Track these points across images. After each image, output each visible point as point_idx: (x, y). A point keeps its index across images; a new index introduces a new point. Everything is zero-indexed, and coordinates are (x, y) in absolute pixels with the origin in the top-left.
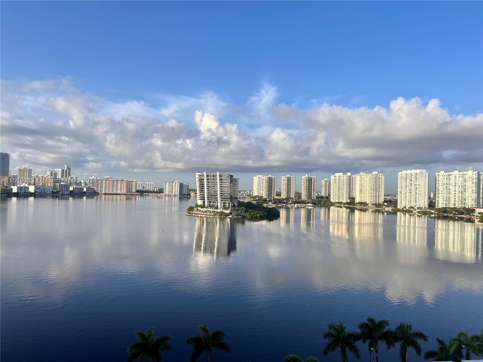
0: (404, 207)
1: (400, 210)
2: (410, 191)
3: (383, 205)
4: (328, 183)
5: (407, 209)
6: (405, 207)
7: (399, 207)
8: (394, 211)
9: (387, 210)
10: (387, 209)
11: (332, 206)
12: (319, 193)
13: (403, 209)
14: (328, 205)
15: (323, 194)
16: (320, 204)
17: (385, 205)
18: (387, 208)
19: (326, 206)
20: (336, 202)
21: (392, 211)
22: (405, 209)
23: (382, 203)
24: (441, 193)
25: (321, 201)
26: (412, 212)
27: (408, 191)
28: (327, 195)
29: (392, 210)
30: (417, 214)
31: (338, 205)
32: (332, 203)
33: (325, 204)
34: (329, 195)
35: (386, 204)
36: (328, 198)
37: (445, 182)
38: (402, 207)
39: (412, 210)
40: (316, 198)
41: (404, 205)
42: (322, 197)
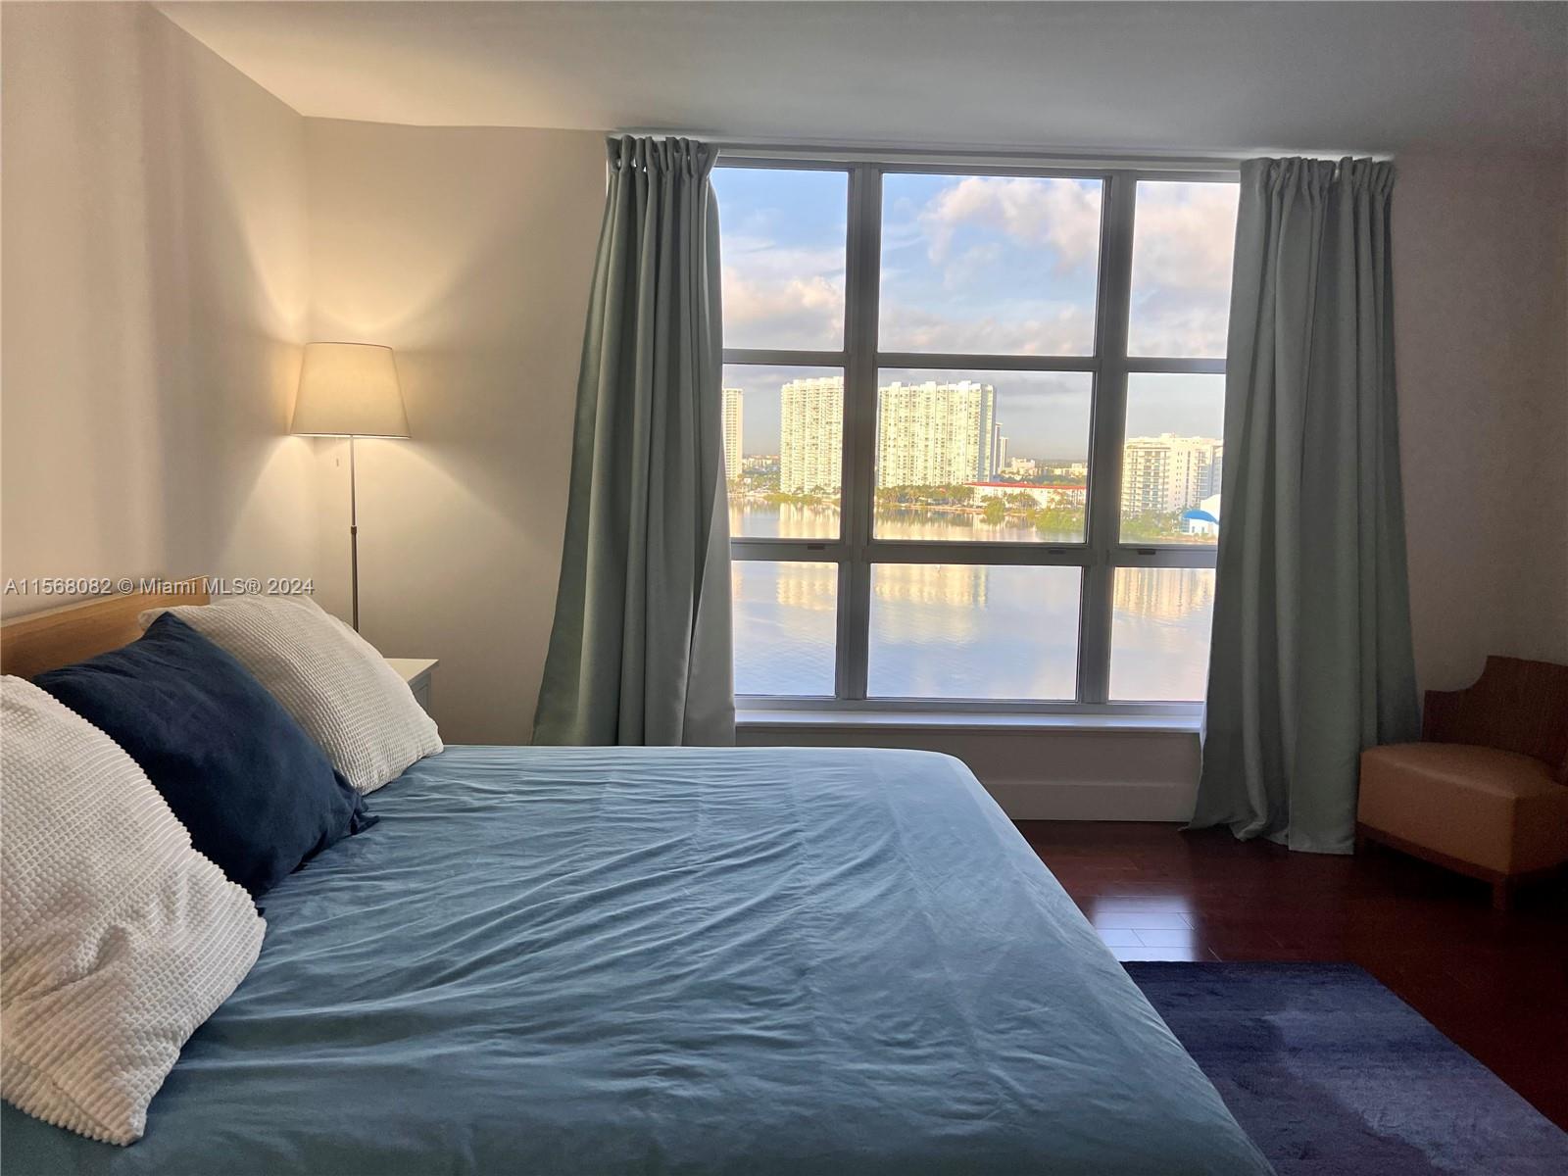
0: (798, 489)
1: (786, 499)
2: (814, 441)
3: (739, 485)
5: (806, 493)
6: (801, 489)
7: (784, 488)
8: (770, 502)
9: (752, 499)
10: (751, 496)
13: (795, 493)
17: (745, 484)
18: (752, 493)
21: (766, 502)
22: (800, 495)
23: (737, 480)
24: (892, 445)
26: (819, 501)
27: (808, 440)
29: (764, 498)
30: (833, 506)
35: (748, 481)
37: (903, 413)
38: (793, 490)
39: (819, 496)
41: (798, 483)
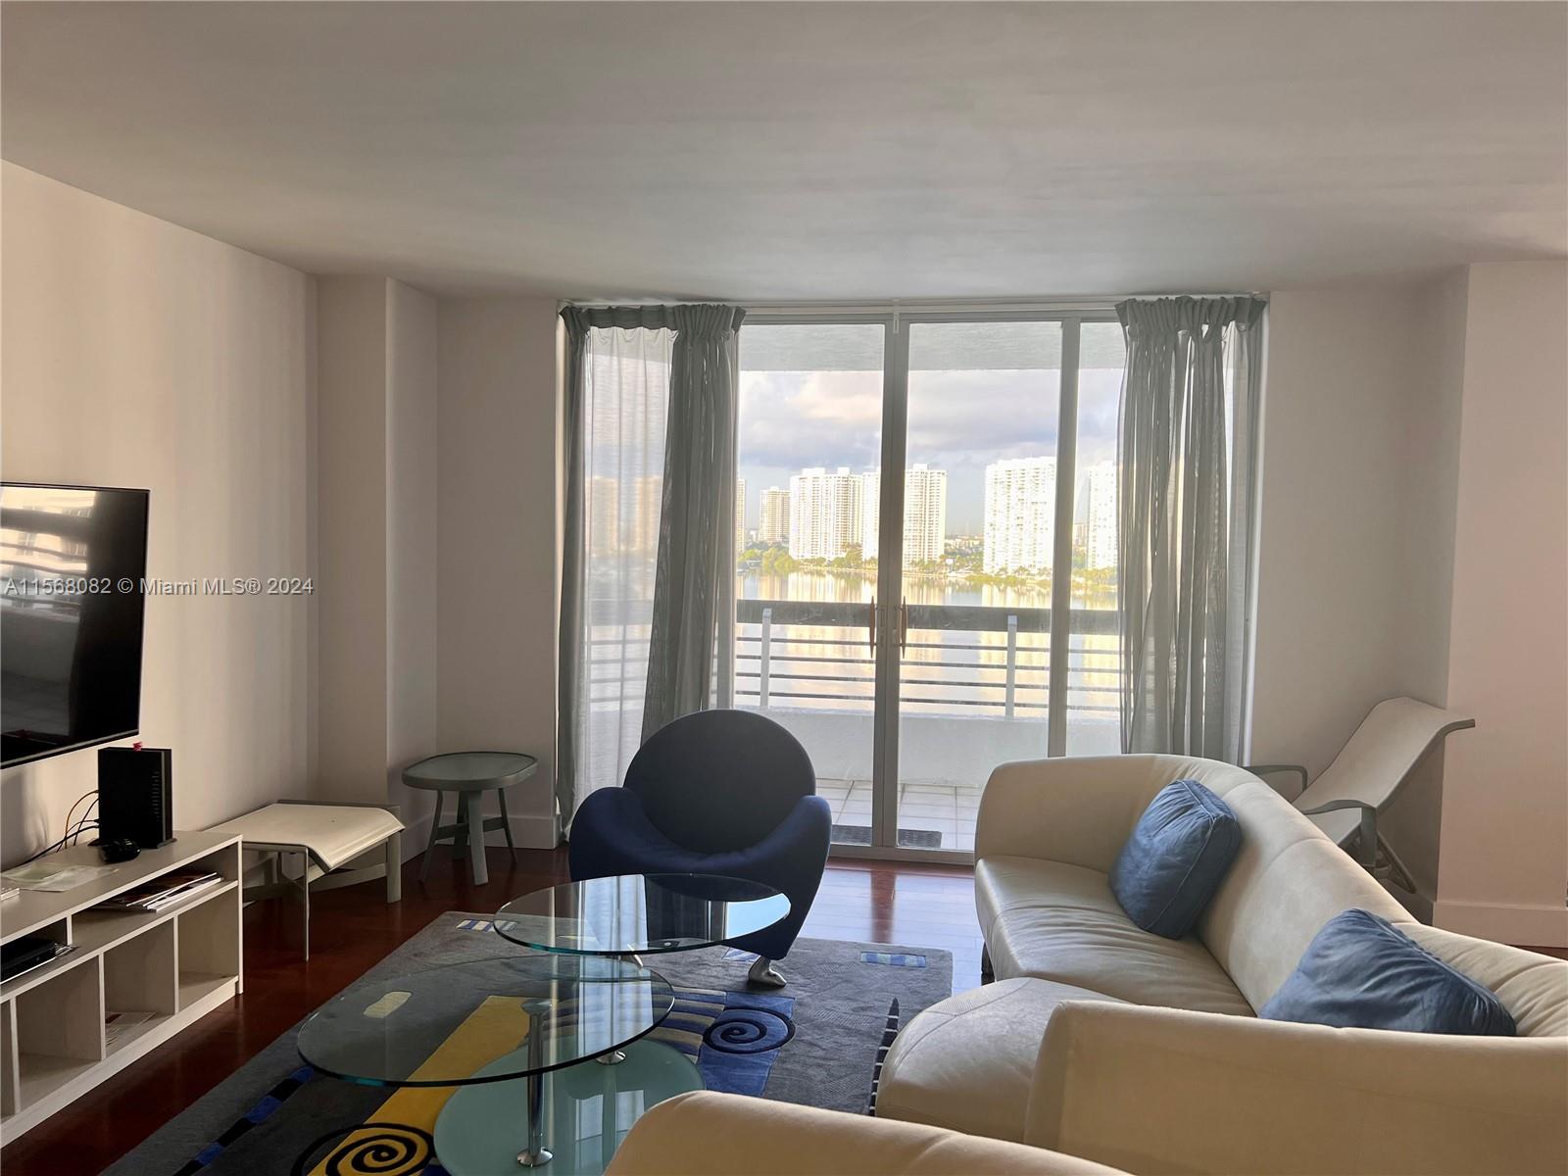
4: (779, 501)
11: (793, 571)
12: (753, 533)
14: (783, 567)
15: (764, 535)
16: (757, 565)
19: (776, 571)
20: (806, 560)
25: (760, 557)
28: (779, 539)
31: (812, 567)
32: (794, 562)
33: (773, 566)
34: (785, 538)
36: (781, 547)
40: (747, 548)
42: (763, 546)
